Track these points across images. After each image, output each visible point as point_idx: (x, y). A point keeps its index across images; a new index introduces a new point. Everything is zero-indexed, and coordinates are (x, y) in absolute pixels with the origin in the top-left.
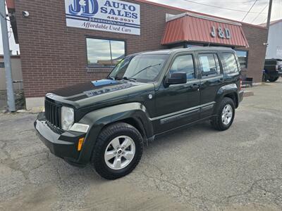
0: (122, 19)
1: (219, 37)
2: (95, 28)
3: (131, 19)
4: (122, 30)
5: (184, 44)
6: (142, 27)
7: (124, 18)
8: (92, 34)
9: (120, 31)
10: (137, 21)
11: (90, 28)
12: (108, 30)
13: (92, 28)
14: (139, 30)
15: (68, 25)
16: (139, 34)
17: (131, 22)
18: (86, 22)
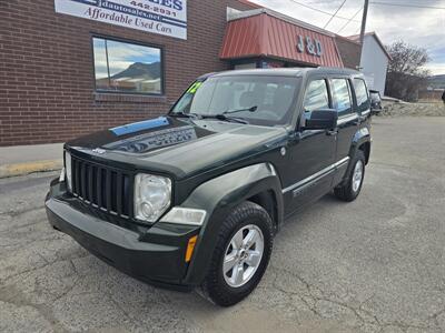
0: (156, 9)
1: (308, 53)
2: (108, 21)
3: (172, 10)
4: (157, 28)
5: (258, 61)
6: (190, 25)
7: (160, 6)
8: (104, 31)
9: (154, 30)
10: (182, 15)
11: (99, 19)
12: (132, 26)
13: (103, 20)
14: (185, 30)
15: (58, 10)
16: (185, 38)
17: (172, 16)
18: (93, 8)
